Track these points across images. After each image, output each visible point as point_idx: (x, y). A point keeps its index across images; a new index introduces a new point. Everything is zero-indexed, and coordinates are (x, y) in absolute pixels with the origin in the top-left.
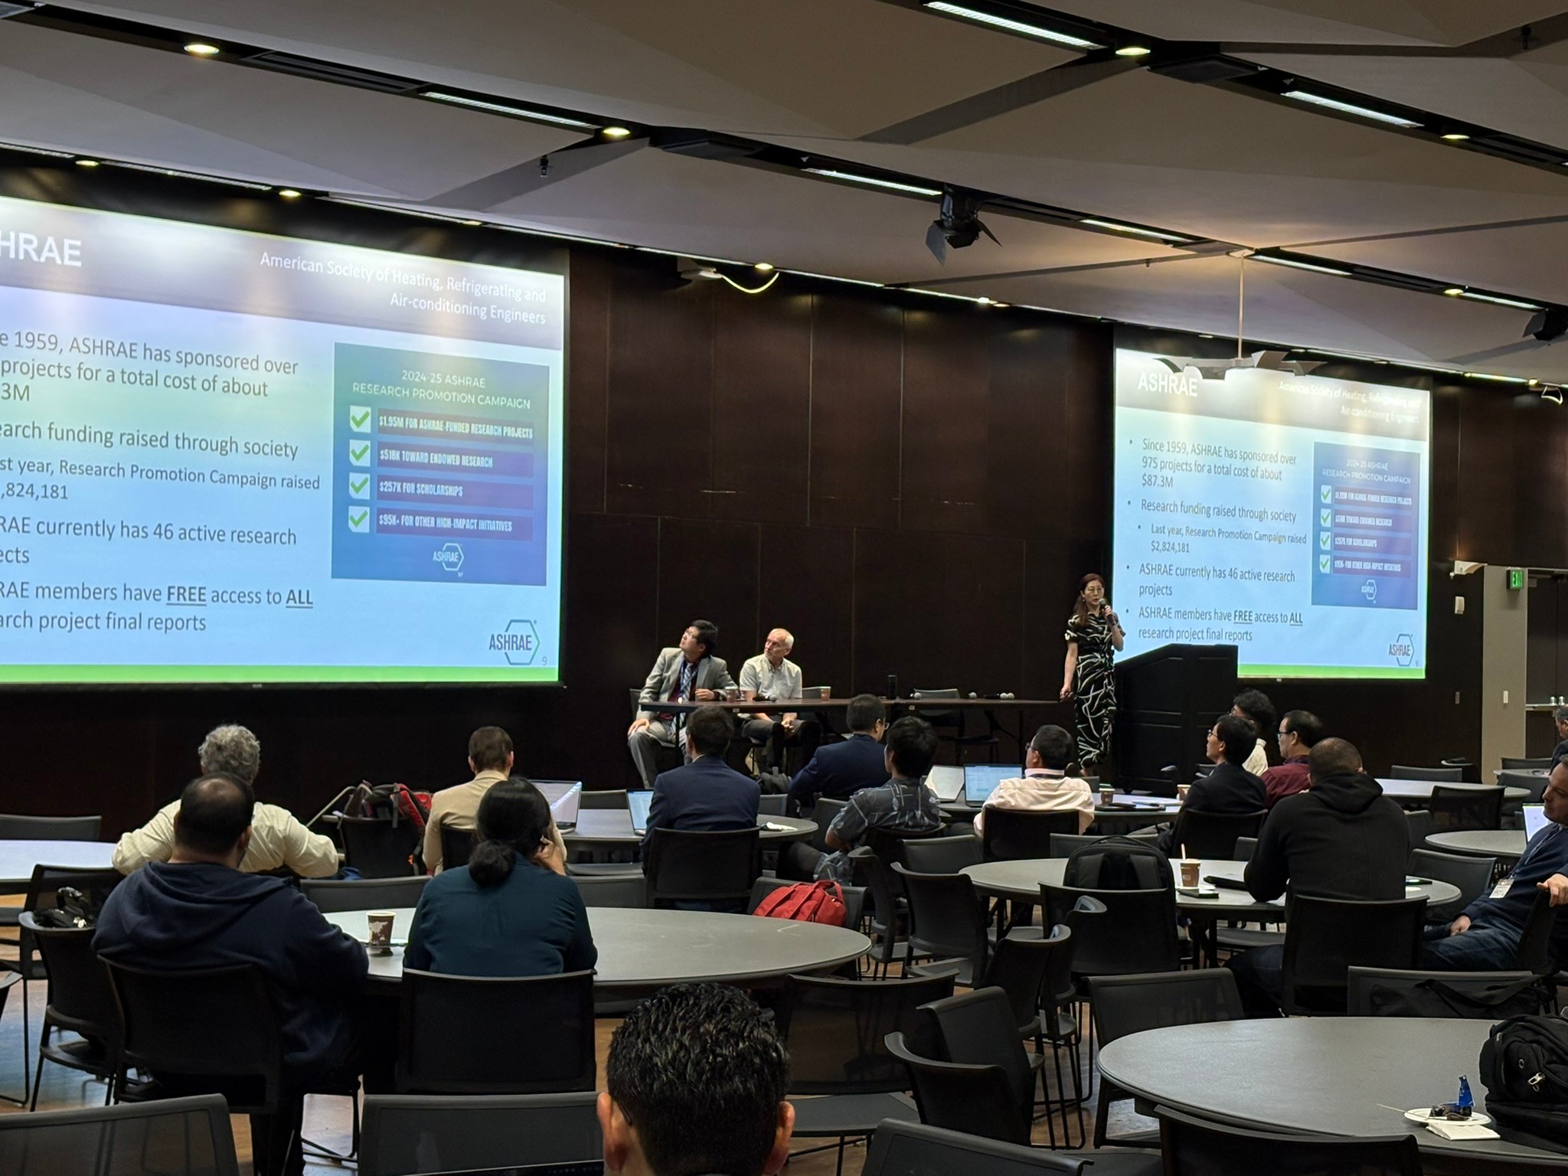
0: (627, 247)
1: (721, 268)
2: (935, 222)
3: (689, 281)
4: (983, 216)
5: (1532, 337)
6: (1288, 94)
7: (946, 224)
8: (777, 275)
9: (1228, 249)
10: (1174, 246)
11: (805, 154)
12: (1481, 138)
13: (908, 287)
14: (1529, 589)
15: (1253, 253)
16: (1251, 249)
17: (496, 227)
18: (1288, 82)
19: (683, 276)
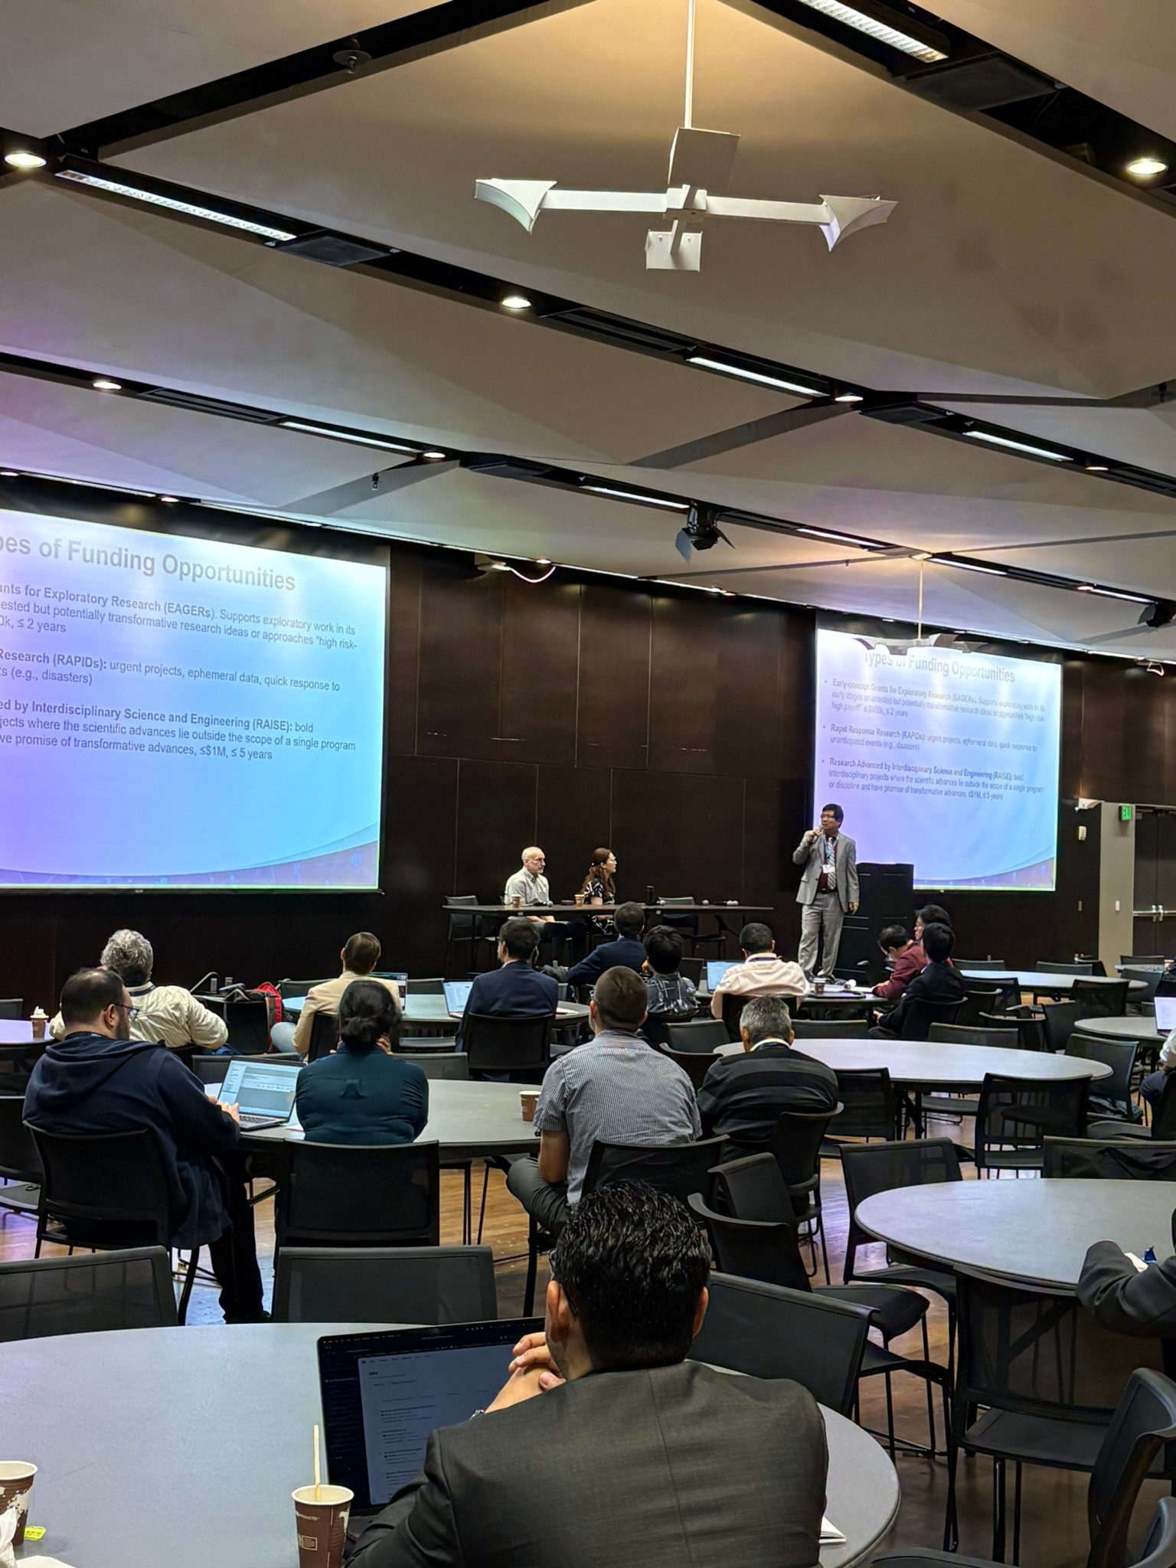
0: (436, 545)
1: (509, 562)
2: (684, 529)
3: (484, 572)
4: (721, 526)
5: (1145, 624)
6: (968, 434)
7: (692, 531)
8: (554, 568)
9: (911, 553)
10: (869, 551)
11: (582, 474)
12: (1117, 470)
13: (656, 579)
14: (1137, 821)
15: (930, 556)
16: (929, 553)
17: (332, 528)
18: (968, 424)
19: (479, 568)
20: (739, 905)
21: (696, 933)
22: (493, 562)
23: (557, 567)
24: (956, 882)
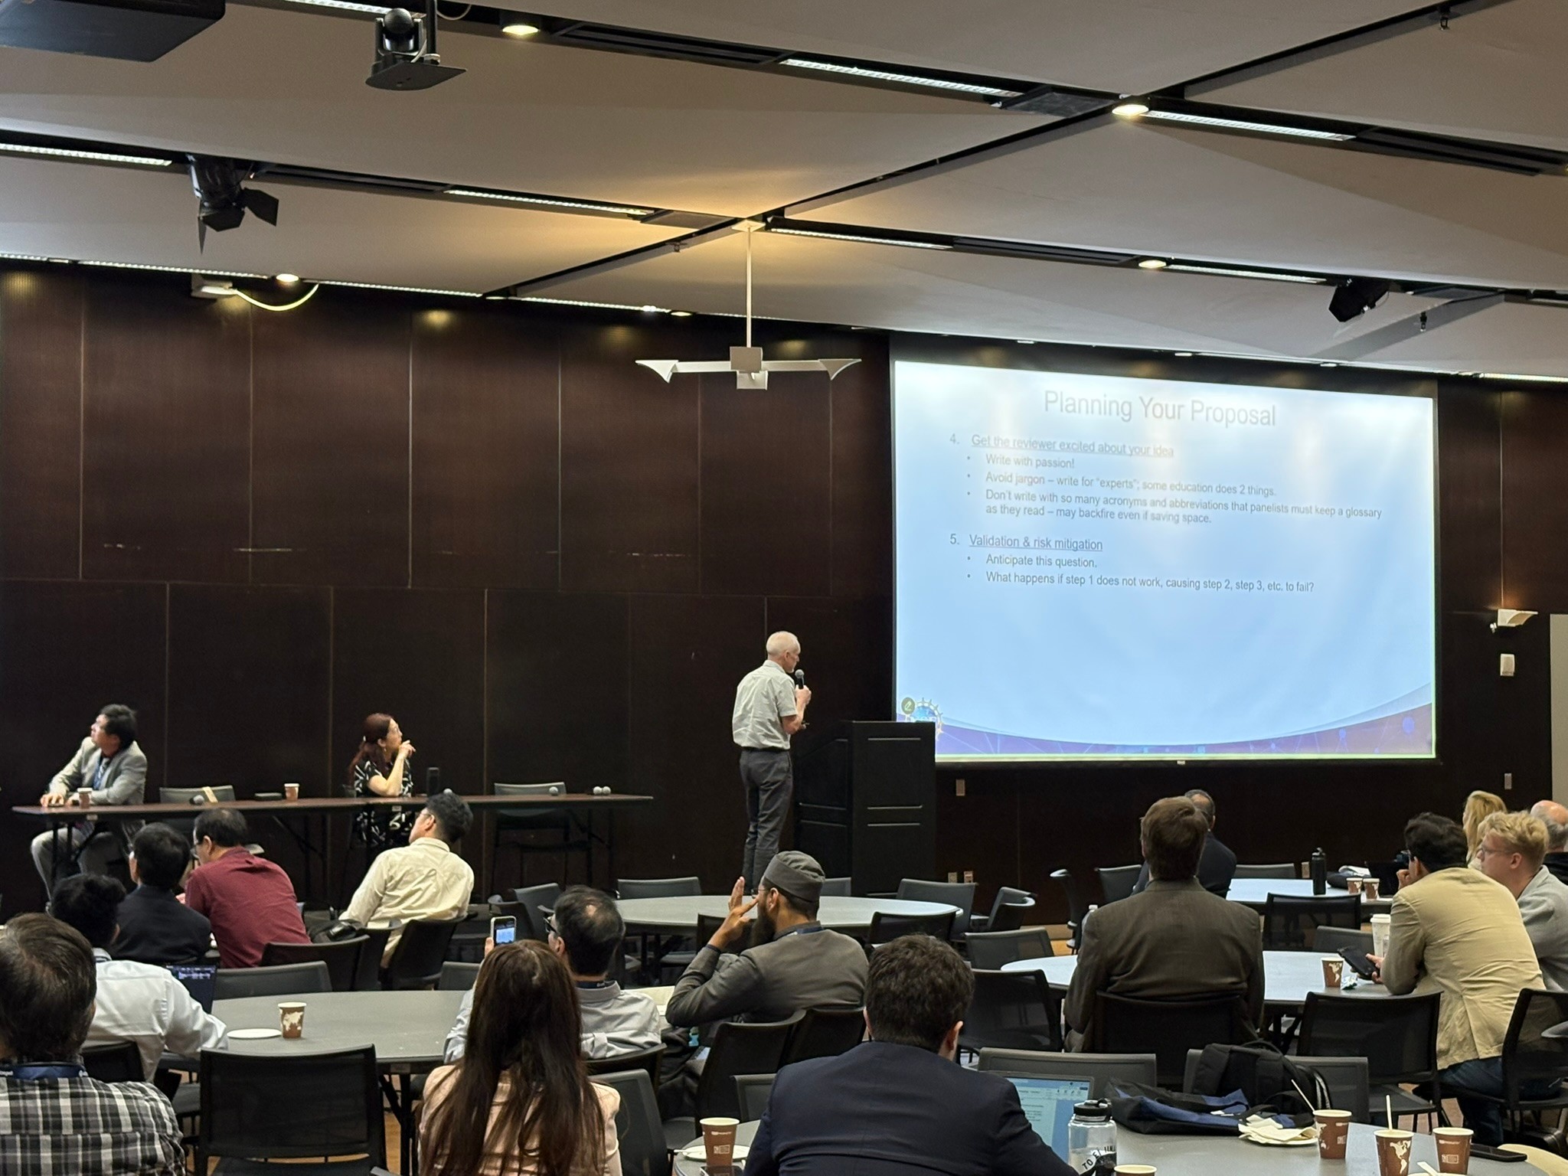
1: (236, 282)
8: (315, 287)
10: (642, 221)
15: (759, 225)
19: (194, 294)
20: (613, 792)
21: (566, 838)
22: (206, 282)
23: (320, 286)
24: (1210, 748)
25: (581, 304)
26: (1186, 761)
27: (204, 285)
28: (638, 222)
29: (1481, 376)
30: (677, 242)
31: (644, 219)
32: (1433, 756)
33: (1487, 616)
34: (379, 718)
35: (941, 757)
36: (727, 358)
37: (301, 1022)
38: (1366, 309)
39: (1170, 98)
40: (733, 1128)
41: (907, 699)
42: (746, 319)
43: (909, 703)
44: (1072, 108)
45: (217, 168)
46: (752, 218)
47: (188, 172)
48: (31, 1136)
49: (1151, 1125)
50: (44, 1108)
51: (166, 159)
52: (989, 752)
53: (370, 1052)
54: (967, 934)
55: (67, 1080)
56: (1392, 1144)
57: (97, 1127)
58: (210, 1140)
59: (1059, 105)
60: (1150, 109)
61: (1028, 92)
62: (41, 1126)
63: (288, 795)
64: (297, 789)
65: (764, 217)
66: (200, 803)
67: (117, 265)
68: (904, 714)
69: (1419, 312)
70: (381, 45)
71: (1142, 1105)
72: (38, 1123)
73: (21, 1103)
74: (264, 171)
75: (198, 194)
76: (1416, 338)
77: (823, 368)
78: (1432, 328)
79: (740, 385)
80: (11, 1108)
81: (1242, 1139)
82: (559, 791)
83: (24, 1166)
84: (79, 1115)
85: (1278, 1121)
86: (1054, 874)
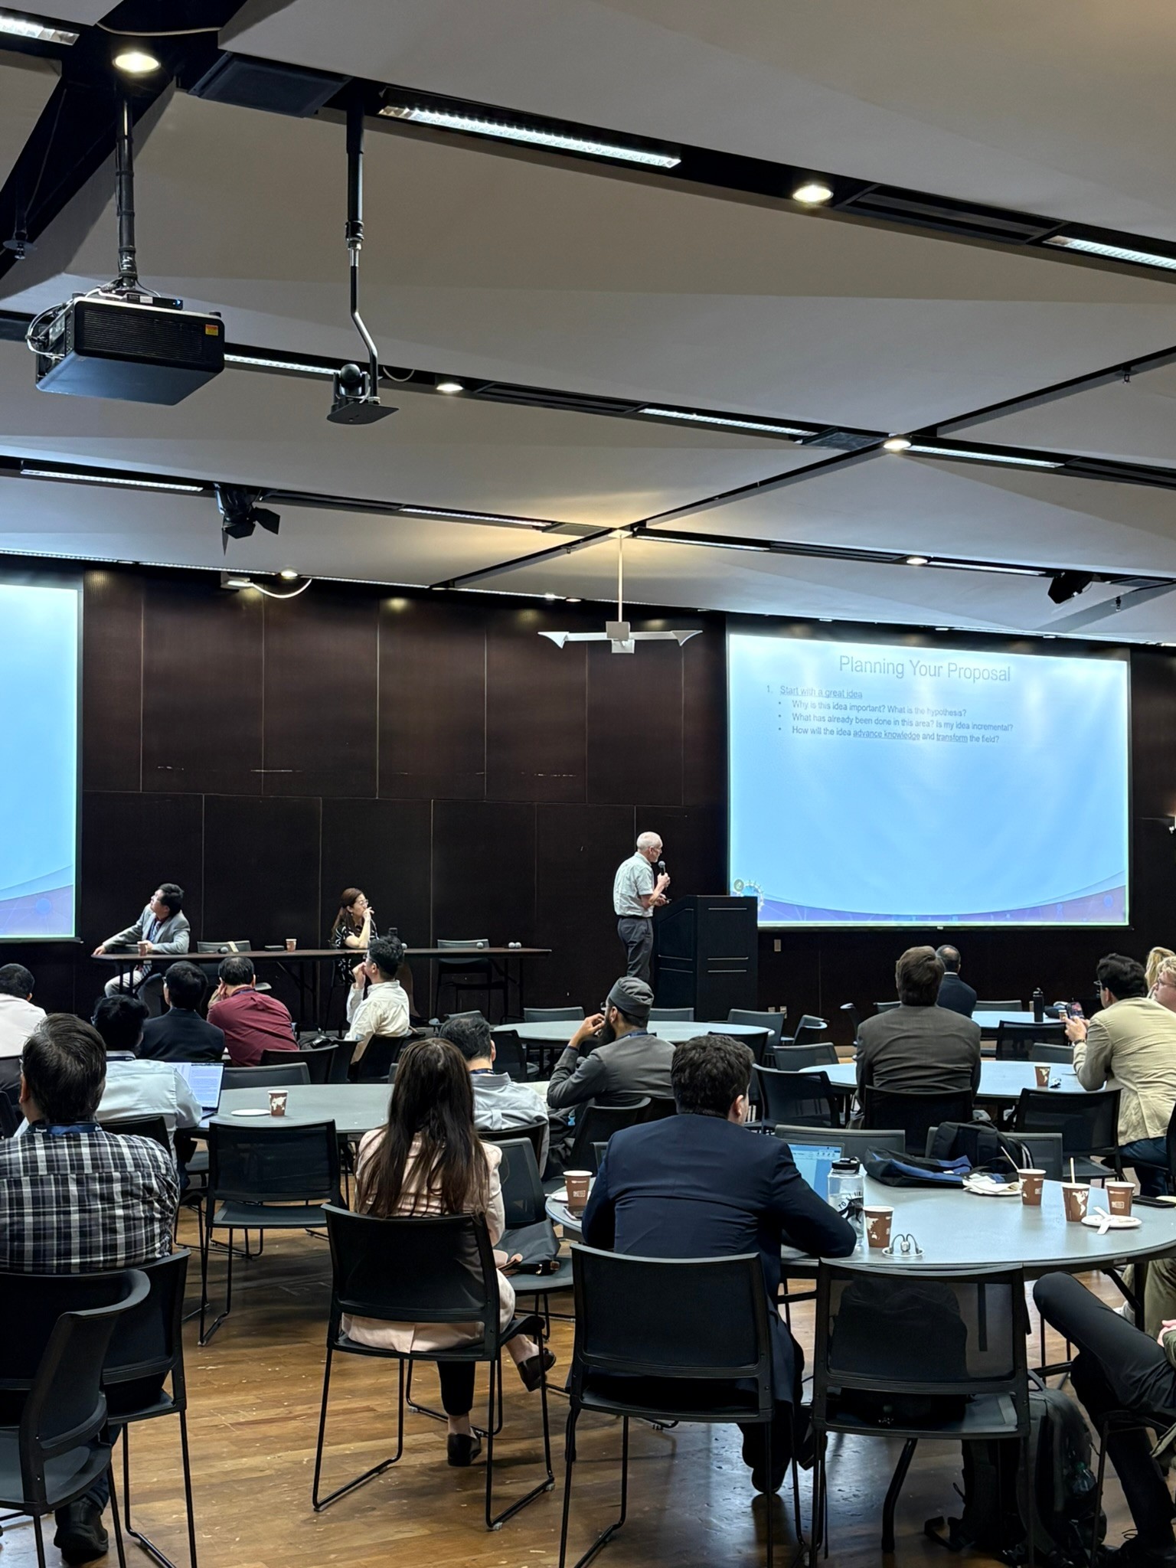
1: (252, 578)
3: (229, 592)
8: (310, 582)
10: (549, 532)
13: (452, 586)
15: (628, 532)
19: (223, 586)
20: (523, 947)
21: (489, 980)
22: (231, 577)
23: (313, 580)
24: (961, 917)
25: (501, 593)
26: (944, 927)
27: (229, 580)
28: (540, 532)
29: (1163, 645)
30: (569, 546)
31: (544, 529)
32: (1127, 923)
33: (1166, 821)
34: (351, 891)
35: (762, 923)
36: (604, 630)
37: (284, 1104)
38: (1075, 594)
39: (925, 436)
40: (587, 1177)
41: (738, 881)
42: (617, 604)
43: (740, 884)
44: (854, 444)
45: (235, 493)
46: (622, 528)
47: (216, 497)
48: (62, 1175)
49: (898, 1180)
50: (70, 1155)
51: (199, 486)
52: (798, 920)
53: (331, 1125)
54: (775, 1047)
55: (86, 1134)
56: (1074, 1194)
57: (110, 1167)
58: (216, 1189)
59: (844, 442)
60: (912, 444)
61: (821, 432)
62: (69, 1167)
63: (288, 947)
64: (295, 943)
65: (631, 527)
66: (225, 953)
67: (167, 565)
68: (735, 891)
69: (1115, 597)
70: (337, 391)
71: (891, 1166)
72: (66, 1165)
73: (53, 1151)
74: (269, 495)
75: (222, 512)
76: (1113, 616)
77: (674, 637)
78: (1122, 609)
79: (616, 649)
80: (46, 1155)
81: (966, 1191)
82: (484, 946)
83: (57, 1197)
84: (96, 1159)
85: (993, 1178)
86: (845, 1007)
